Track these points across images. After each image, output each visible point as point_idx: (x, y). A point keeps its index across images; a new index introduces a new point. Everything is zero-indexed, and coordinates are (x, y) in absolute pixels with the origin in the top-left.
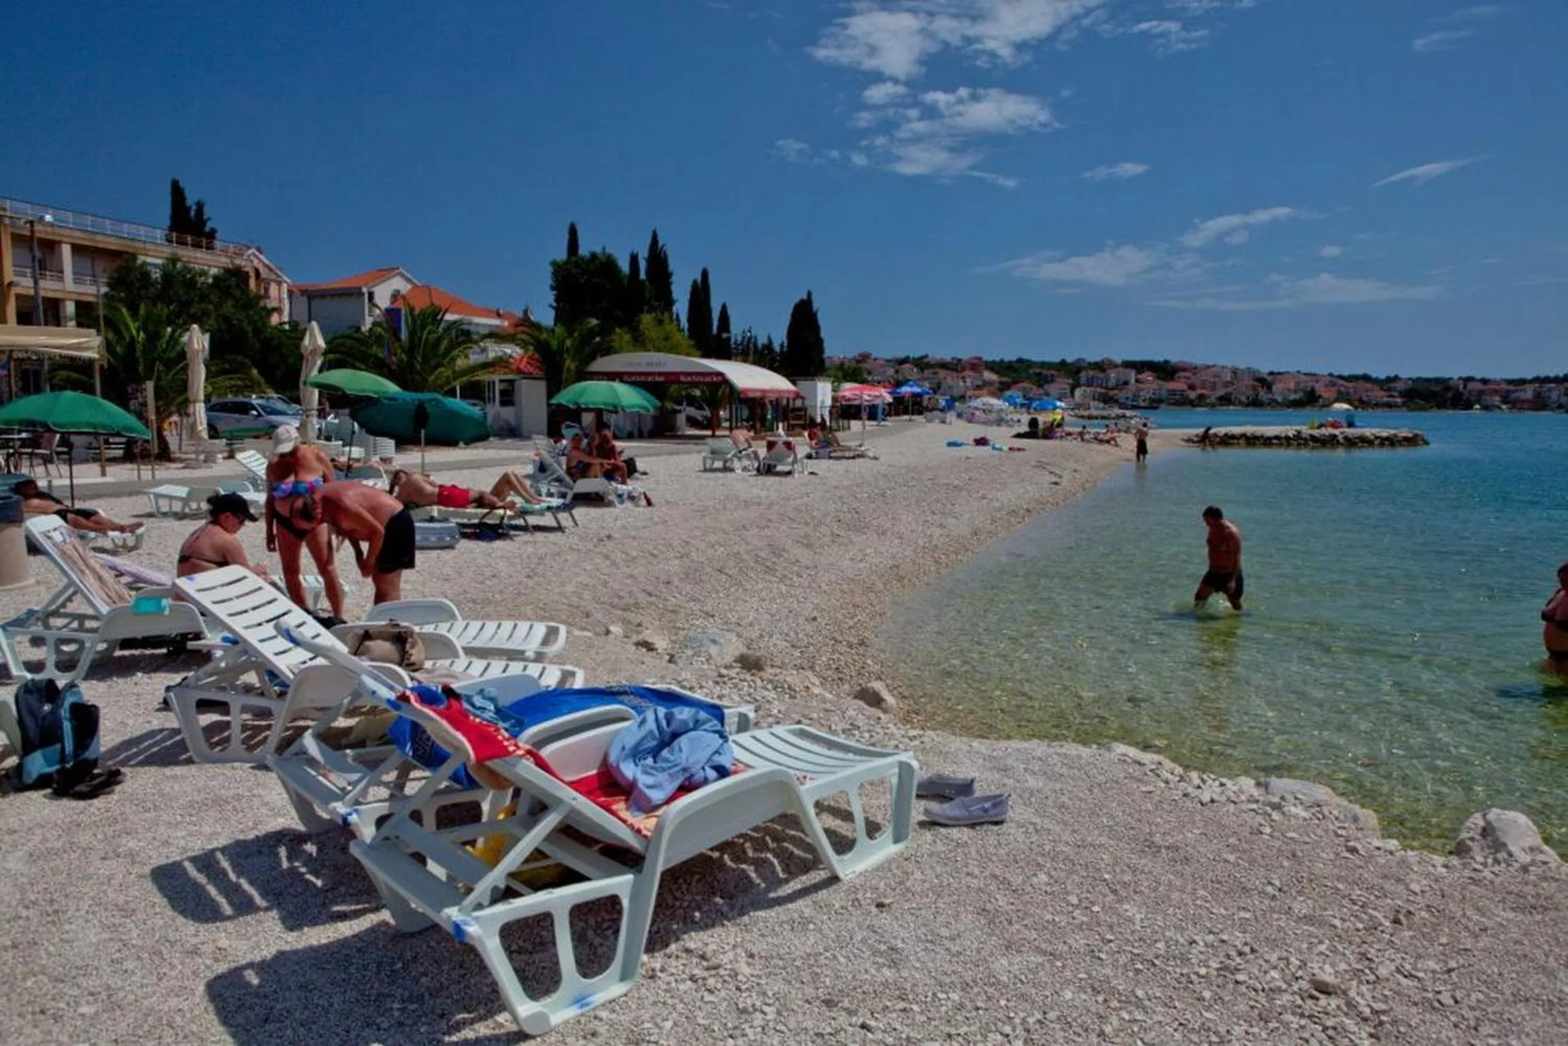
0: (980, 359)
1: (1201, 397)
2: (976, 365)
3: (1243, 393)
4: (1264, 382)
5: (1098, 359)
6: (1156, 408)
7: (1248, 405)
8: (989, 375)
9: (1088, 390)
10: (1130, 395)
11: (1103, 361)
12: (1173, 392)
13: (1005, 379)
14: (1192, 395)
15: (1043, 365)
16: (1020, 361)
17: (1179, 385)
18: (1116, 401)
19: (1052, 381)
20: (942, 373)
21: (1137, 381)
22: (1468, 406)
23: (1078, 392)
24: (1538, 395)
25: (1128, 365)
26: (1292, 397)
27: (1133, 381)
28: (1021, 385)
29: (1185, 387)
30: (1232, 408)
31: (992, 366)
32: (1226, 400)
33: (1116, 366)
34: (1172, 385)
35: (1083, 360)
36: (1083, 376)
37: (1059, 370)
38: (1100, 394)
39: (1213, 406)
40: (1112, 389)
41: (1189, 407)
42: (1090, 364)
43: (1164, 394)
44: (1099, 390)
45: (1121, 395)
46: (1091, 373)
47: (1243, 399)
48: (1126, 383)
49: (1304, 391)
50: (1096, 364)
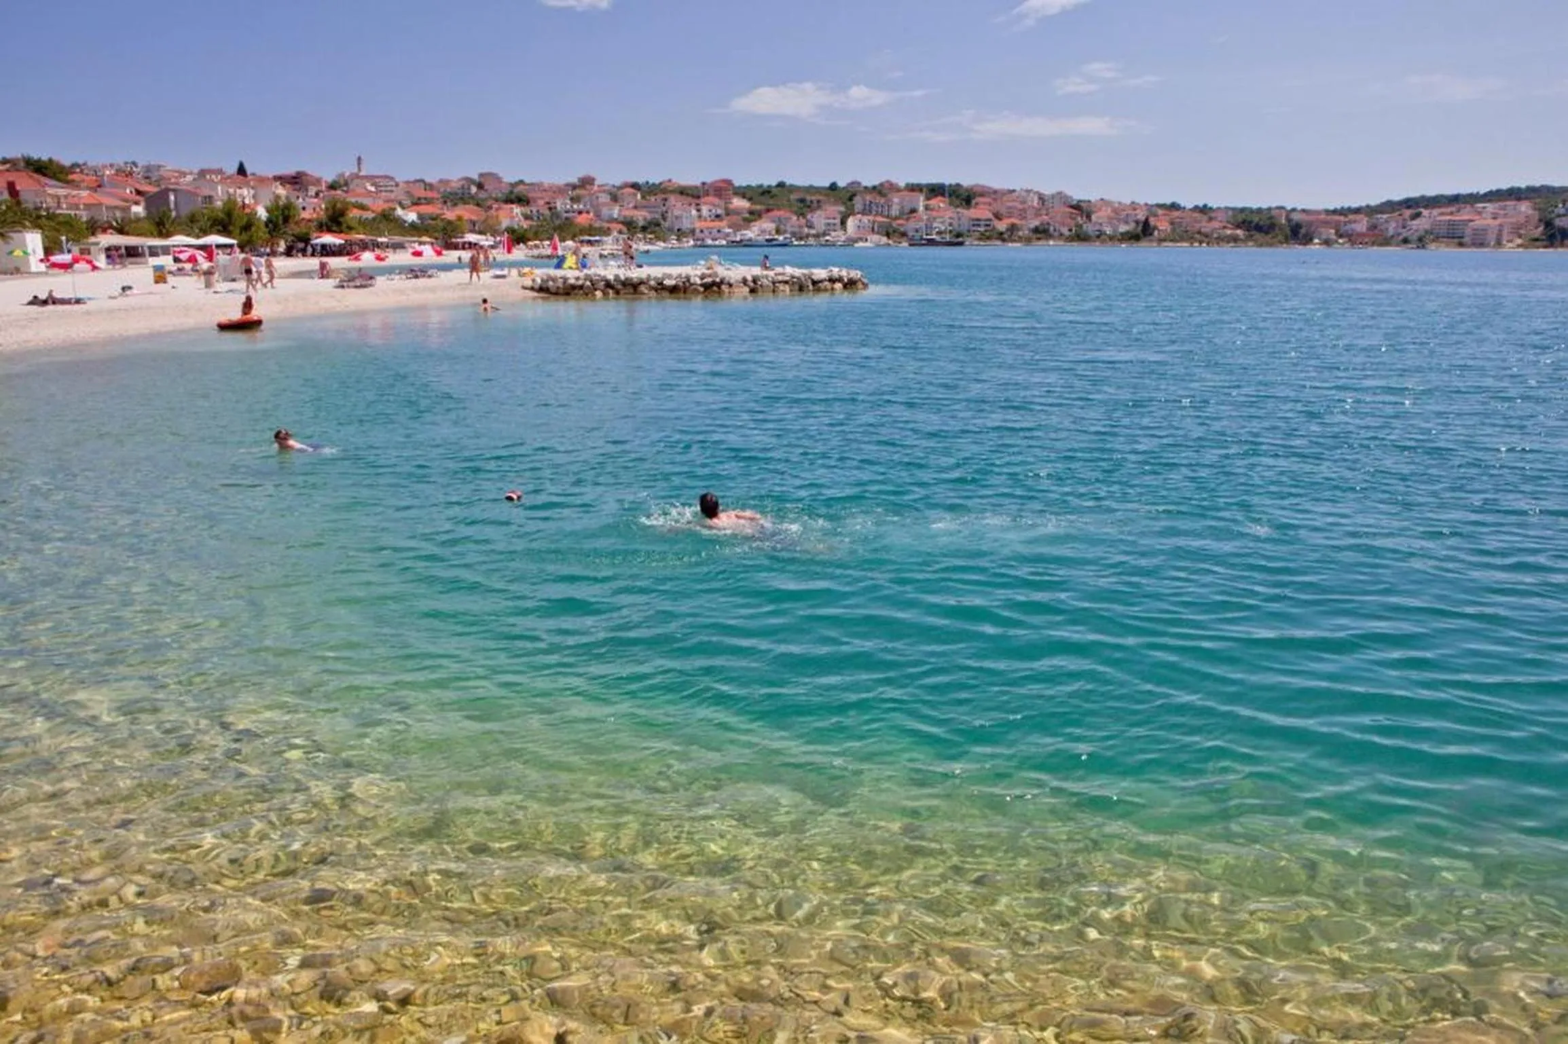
0: (728, 182)
1: (1013, 228)
2: (722, 189)
3: (1063, 224)
4: (1081, 209)
5: (876, 182)
6: (961, 244)
7: (1070, 239)
8: (739, 203)
9: (865, 219)
10: (922, 225)
11: (882, 185)
12: (976, 222)
13: (758, 207)
14: (1002, 226)
15: (811, 189)
16: (781, 185)
17: (981, 212)
18: (904, 234)
19: (819, 207)
20: (672, 199)
21: (927, 208)
22: (1308, 240)
23: (851, 222)
24: (1373, 227)
25: (913, 188)
26: (1123, 228)
27: (921, 208)
28: (776, 213)
29: (990, 216)
30: (1051, 243)
31: (743, 192)
32: (1042, 232)
33: (899, 190)
34: (973, 213)
35: (859, 183)
36: (858, 203)
37: (826, 195)
38: (881, 225)
39: (1028, 241)
40: (896, 218)
41: (999, 243)
42: (866, 188)
43: (965, 226)
44: (880, 219)
45: (910, 226)
46: (868, 198)
47: (1065, 231)
48: (913, 211)
49: (1137, 222)
50: (874, 188)
